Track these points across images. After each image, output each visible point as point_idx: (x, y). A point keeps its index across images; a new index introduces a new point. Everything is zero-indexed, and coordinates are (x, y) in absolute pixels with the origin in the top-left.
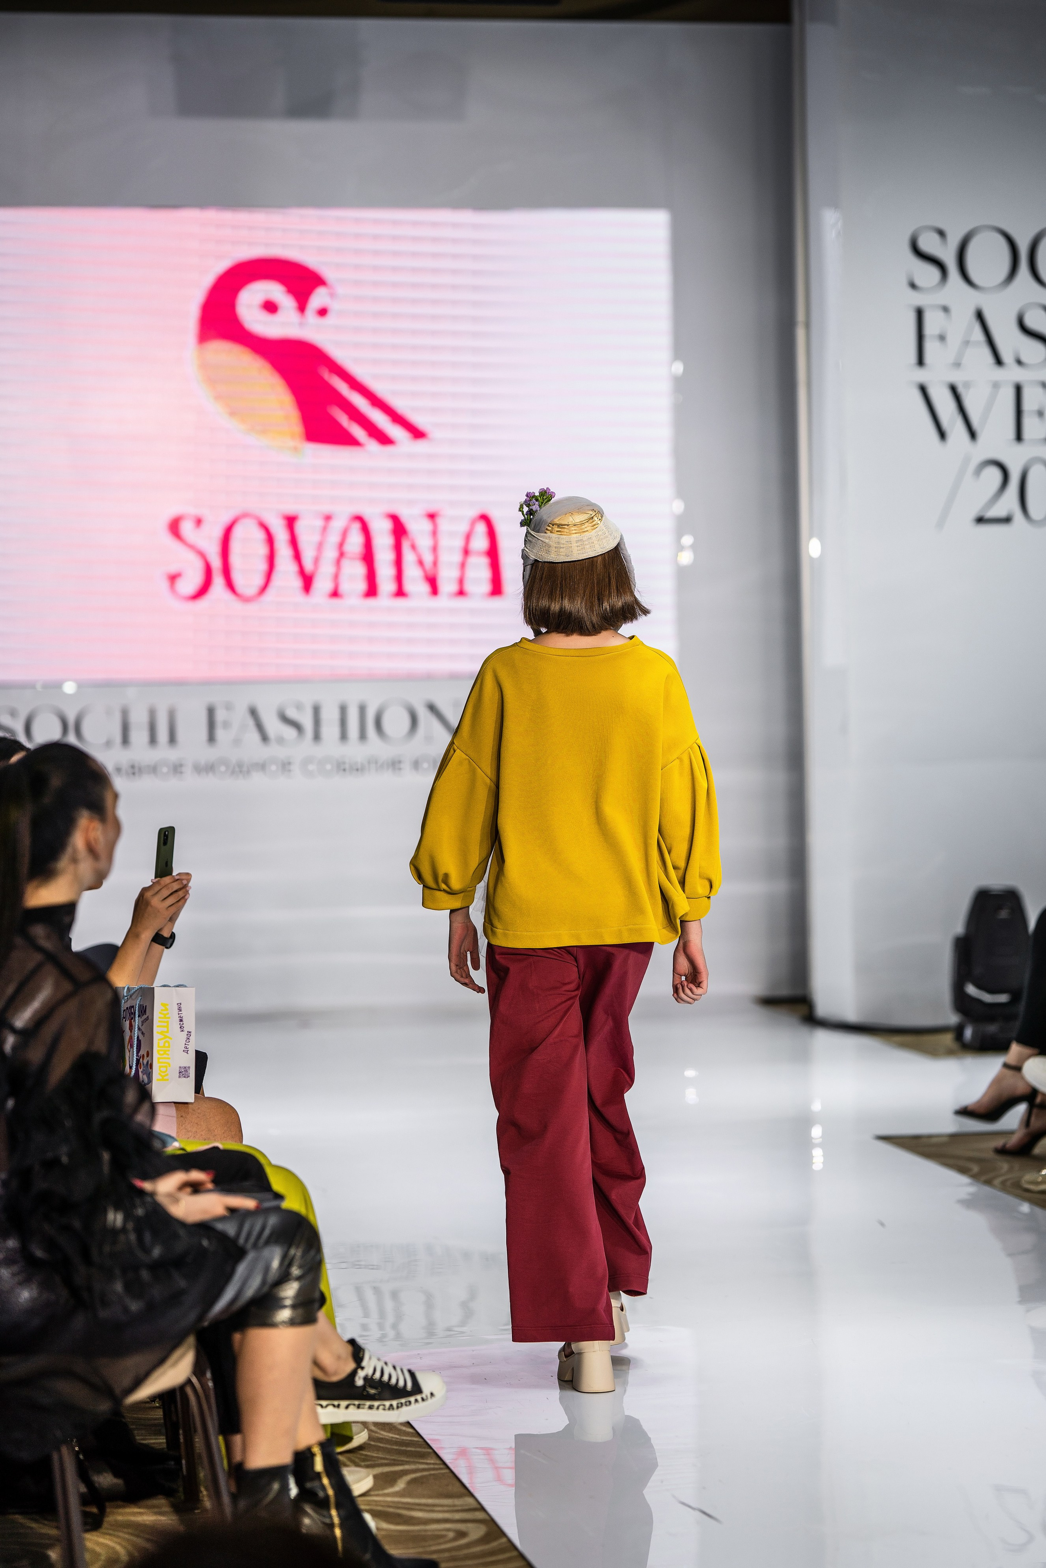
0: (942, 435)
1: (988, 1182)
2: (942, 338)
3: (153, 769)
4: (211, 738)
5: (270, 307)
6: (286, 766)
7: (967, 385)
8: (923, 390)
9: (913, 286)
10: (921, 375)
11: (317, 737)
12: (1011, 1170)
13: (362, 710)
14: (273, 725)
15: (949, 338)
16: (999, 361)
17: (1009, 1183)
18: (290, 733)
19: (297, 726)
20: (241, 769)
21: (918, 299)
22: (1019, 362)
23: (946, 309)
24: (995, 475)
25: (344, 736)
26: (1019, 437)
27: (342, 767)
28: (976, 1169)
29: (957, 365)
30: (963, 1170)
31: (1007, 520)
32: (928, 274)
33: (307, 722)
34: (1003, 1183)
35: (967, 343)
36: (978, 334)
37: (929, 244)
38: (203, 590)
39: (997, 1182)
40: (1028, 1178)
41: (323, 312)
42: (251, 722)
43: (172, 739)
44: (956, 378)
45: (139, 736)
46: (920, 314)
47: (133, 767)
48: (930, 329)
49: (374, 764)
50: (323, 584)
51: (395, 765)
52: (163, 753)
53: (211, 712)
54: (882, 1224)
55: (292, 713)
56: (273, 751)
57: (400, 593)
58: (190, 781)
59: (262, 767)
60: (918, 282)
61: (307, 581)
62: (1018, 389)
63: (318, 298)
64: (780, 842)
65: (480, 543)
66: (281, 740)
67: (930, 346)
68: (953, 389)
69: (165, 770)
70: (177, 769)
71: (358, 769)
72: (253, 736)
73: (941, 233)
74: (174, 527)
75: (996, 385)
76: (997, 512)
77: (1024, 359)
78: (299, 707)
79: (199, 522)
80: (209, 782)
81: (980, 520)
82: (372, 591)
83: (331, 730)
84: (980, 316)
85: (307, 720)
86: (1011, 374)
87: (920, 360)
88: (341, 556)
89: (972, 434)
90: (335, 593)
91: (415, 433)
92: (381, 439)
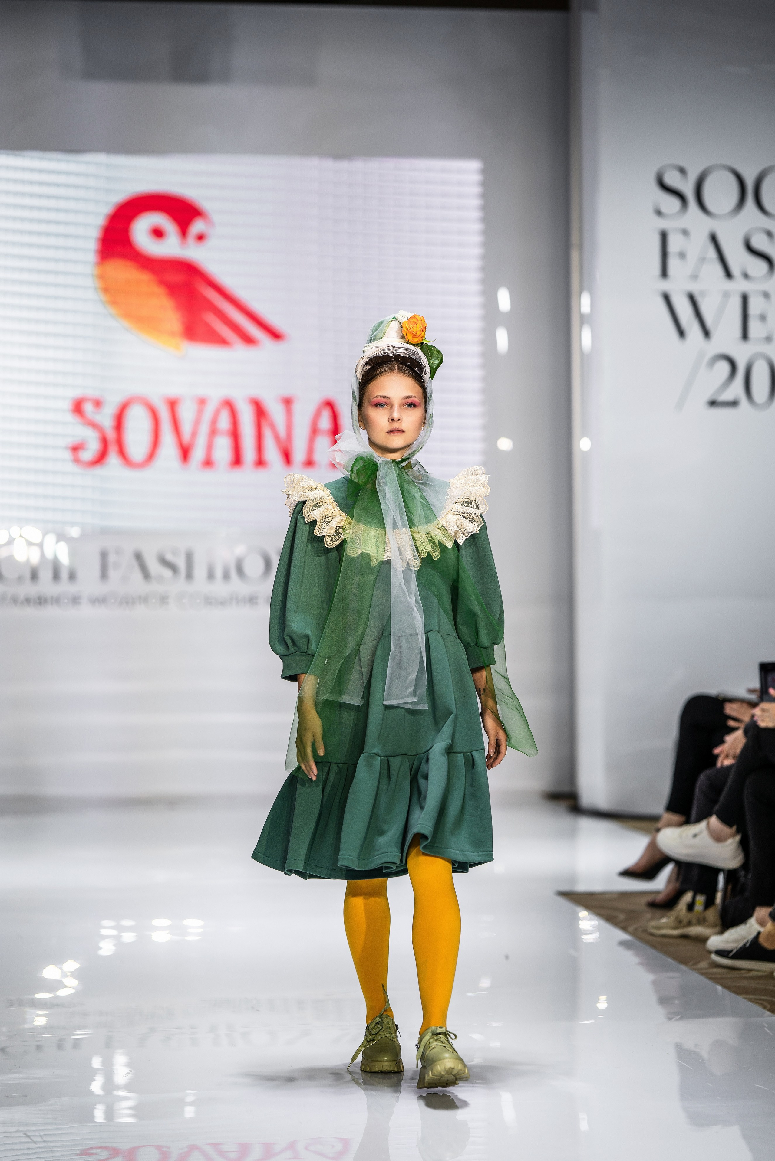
0: (681, 333)
2: (682, 255)
3: (56, 600)
4: (104, 575)
5: (158, 233)
6: (163, 600)
7: (703, 294)
8: (667, 298)
9: (659, 213)
10: (665, 286)
11: (189, 576)
14: (154, 566)
15: (689, 256)
18: (167, 573)
19: (173, 567)
20: (127, 601)
21: (663, 223)
22: (746, 276)
23: (685, 232)
24: (724, 367)
25: (211, 576)
26: (745, 336)
27: (209, 601)
29: (695, 277)
32: (671, 204)
33: (181, 564)
35: (703, 260)
36: (712, 253)
37: (672, 179)
38: (101, 458)
40: (653, 924)
41: (200, 237)
42: (135, 563)
43: (72, 576)
44: (694, 288)
45: (45, 574)
46: (664, 236)
47: (40, 598)
48: (672, 249)
49: (235, 600)
50: (198, 455)
51: (252, 600)
52: (65, 587)
53: (104, 555)
54: (507, 957)
55: (169, 557)
56: (154, 587)
57: (260, 462)
58: (86, 611)
59: (144, 599)
60: (663, 210)
61: (185, 453)
62: (745, 299)
63: (198, 226)
65: (325, 423)
66: (160, 579)
67: (673, 263)
68: (692, 297)
69: (66, 601)
70: (75, 600)
71: (223, 603)
72: (137, 575)
73: (682, 171)
74: (78, 408)
75: (726, 295)
76: (727, 396)
77: (750, 273)
78: (175, 552)
79: (98, 403)
80: (101, 611)
81: (713, 403)
83: (200, 572)
84: (714, 239)
85: (181, 563)
86: (739, 285)
87: (664, 273)
88: (213, 432)
89: (706, 333)
90: (208, 463)
91: (275, 335)
92: (248, 340)
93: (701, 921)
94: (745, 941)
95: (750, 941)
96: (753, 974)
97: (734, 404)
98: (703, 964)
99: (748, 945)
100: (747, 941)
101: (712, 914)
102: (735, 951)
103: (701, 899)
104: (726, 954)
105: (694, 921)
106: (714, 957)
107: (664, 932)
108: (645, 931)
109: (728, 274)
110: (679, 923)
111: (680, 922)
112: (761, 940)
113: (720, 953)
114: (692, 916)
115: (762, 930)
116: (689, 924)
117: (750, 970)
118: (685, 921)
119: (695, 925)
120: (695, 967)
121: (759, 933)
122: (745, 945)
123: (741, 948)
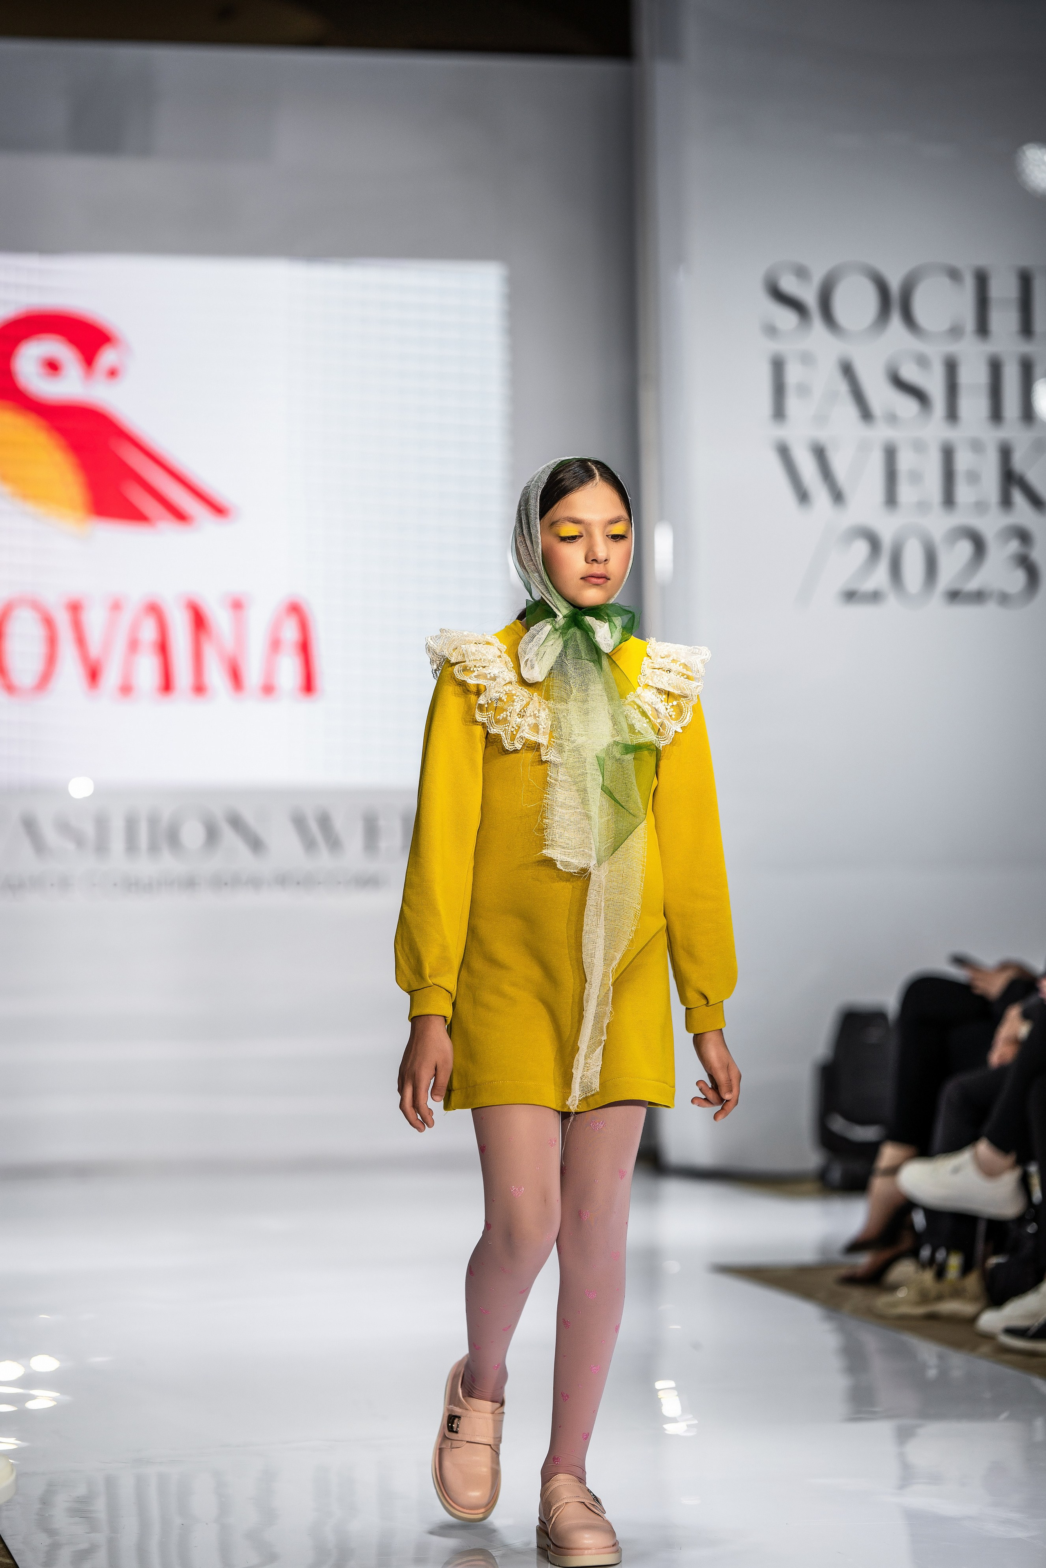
0: (804, 499)
2: (804, 390)
5: (53, 366)
6: (65, 883)
7: (834, 445)
8: (783, 450)
9: (771, 331)
10: (781, 432)
11: (102, 849)
13: (153, 822)
14: (52, 837)
15: (812, 390)
16: (868, 418)
18: (70, 845)
19: (76, 836)
20: (12, 886)
21: (776, 346)
22: (892, 419)
23: (807, 359)
24: (862, 547)
25: (131, 848)
26: (891, 502)
27: (128, 884)
29: (821, 419)
31: (879, 596)
32: (786, 318)
33: (90, 833)
35: (830, 397)
36: (843, 387)
37: (789, 285)
41: (113, 373)
42: (23, 833)
44: (822, 436)
46: (778, 363)
48: (790, 382)
49: (165, 882)
50: (111, 677)
51: (190, 883)
55: (72, 821)
56: (50, 865)
57: (199, 688)
59: (36, 883)
60: (777, 327)
61: (94, 674)
62: (890, 452)
63: (107, 357)
65: (290, 633)
66: (61, 854)
67: (791, 399)
68: (816, 447)
71: (147, 887)
72: (26, 848)
73: (802, 273)
75: (863, 446)
76: (869, 585)
77: (898, 415)
78: (81, 816)
81: (849, 596)
82: (167, 685)
83: (117, 843)
84: (846, 366)
85: (89, 830)
86: (881, 432)
87: (779, 412)
88: (133, 645)
89: (838, 496)
90: (126, 689)
91: (218, 509)
92: (180, 516)
93: (957, 1293)
97: (875, 597)
101: (973, 1282)
102: (1035, 1330)
103: (954, 1262)
104: (1022, 1333)
105: (946, 1293)
106: (1004, 1340)
107: (901, 1311)
109: (866, 414)
110: (924, 1298)
111: (925, 1295)
113: (1011, 1331)
114: (944, 1287)
116: (940, 1298)
118: (933, 1294)
119: (948, 1300)
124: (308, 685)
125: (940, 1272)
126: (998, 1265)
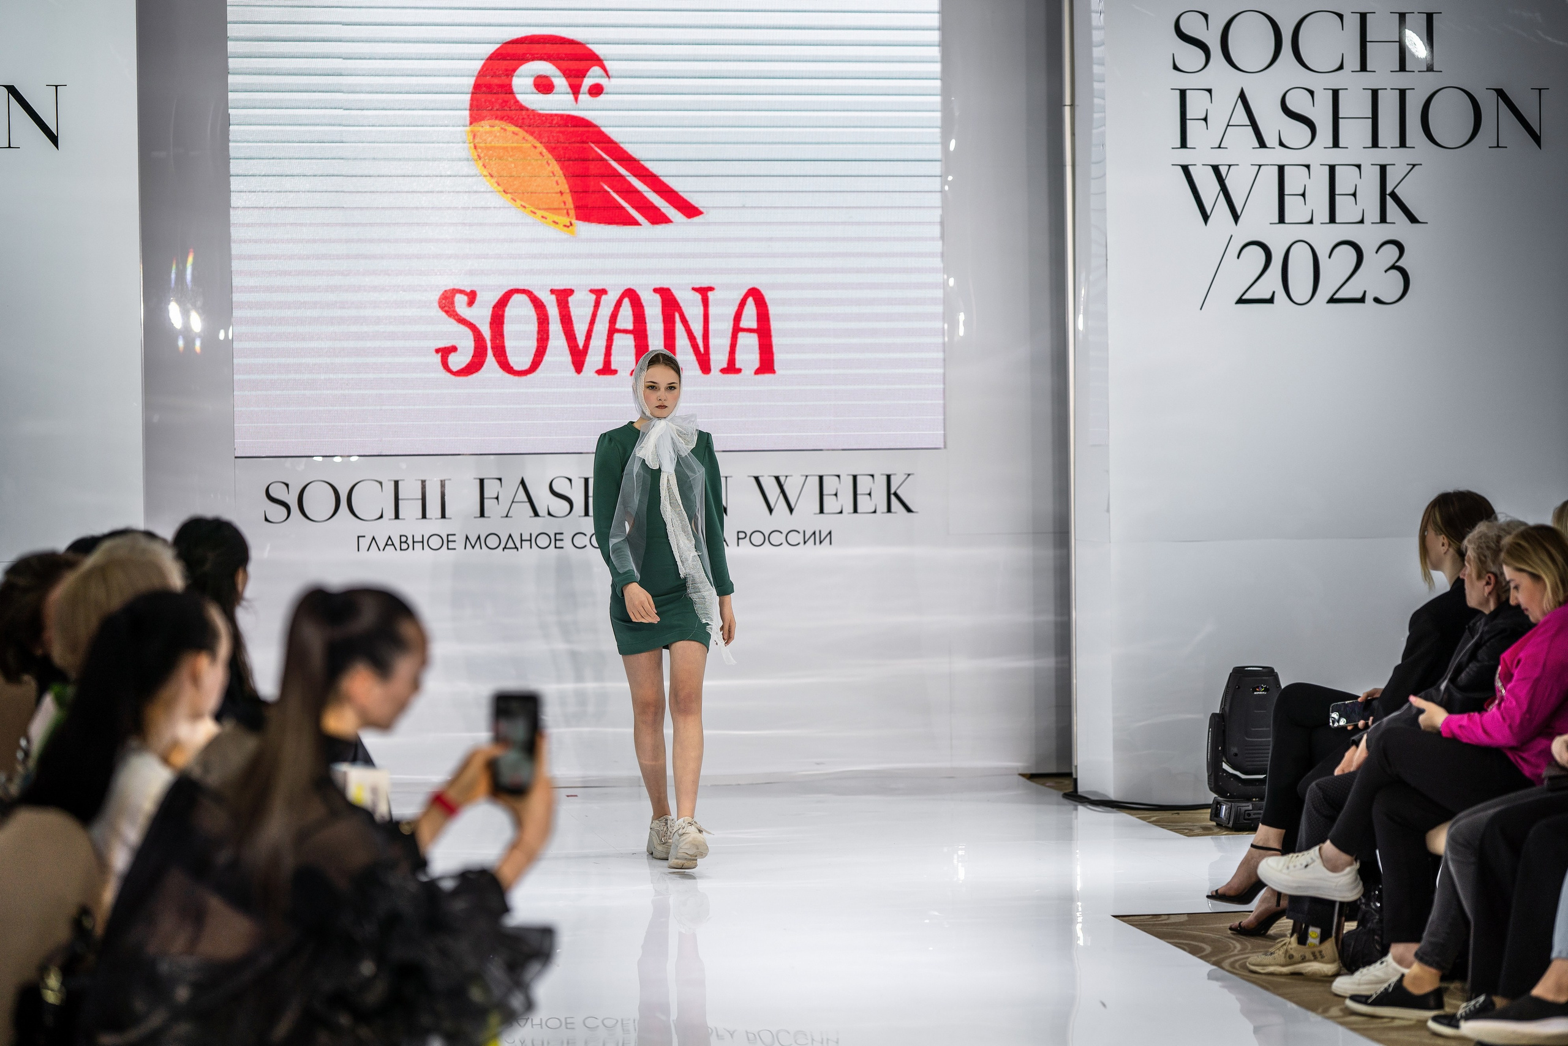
0: (1205, 215)
1: (1217, 963)
2: (1205, 119)
3: (426, 542)
4: (482, 513)
5: (544, 86)
7: (1230, 166)
8: (1186, 172)
9: (1176, 68)
10: (1184, 156)
12: (1243, 951)
14: (544, 499)
15: (1212, 120)
16: (1262, 144)
17: (1237, 965)
18: (560, 506)
19: (566, 499)
20: (511, 544)
21: (1183, 81)
22: (1281, 144)
23: (1210, 91)
24: (1258, 255)
26: (1282, 220)
28: (1208, 949)
29: (1220, 148)
30: (1194, 951)
31: (1271, 301)
32: (1191, 57)
33: (578, 496)
34: (1232, 965)
35: (1229, 125)
36: (1241, 116)
37: (1193, 26)
38: (476, 365)
39: (1226, 964)
40: (1255, 959)
41: (596, 90)
42: (521, 497)
43: (443, 513)
44: (1219, 158)
45: (410, 509)
46: (1183, 93)
47: (403, 539)
48: (1194, 110)
50: (594, 359)
52: (434, 525)
53: (482, 484)
54: (1104, 1005)
55: (561, 487)
56: (543, 524)
59: (533, 541)
60: (1181, 64)
61: (578, 358)
62: (1281, 172)
63: (593, 76)
64: (1049, 617)
65: (750, 318)
66: (550, 513)
67: (1193, 128)
68: (1216, 169)
69: (435, 542)
70: (447, 541)
72: (525, 510)
73: (1206, 16)
74: (447, 303)
75: (1261, 165)
76: (1260, 291)
77: (1287, 141)
78: (569, 481)
79: (472, 297)
80: (479, 554)
81: (1241, 301)
84: (1242, 96)
86: (1275, 156)
87: (1184, 142)
88: (612, 332)
89: (1235, 213)
90: (607, 369)
93: (1316, 957)
94: (1386, 985)
95: (1392, 985)
96: (1397, 1023)
97: (1267, 300)
98: (1335, 1011)
99: (1390, 990)
100: (1389, 985)
101: (1329, 946)
102: (1374, 996)
103: (1314, 933)
104: (1364, 999)
105: (1309, 956)
106: (1349, 1003)
107: (1271, 969)
108: (1244, 967)
109: (1261, 141)
110: (1290, 959)
111: (1291, 957)
112: (1406, 983)
113: (1355, 998)
114: (1305, 950)
115: (1406, 971)
116: (1304, 960)
117: (1393, 1018)
118: (1297, 956)
119: (1310, 961)
120: (1327, 1015)
121: (1403, 976)
122: (1386, 989)
123: (1381, 993)
124: (766, 365)
125: (1302, 940)
126: (1349, 932)
